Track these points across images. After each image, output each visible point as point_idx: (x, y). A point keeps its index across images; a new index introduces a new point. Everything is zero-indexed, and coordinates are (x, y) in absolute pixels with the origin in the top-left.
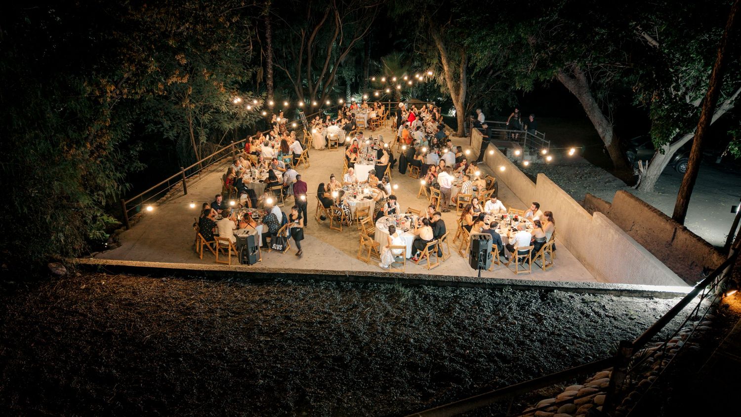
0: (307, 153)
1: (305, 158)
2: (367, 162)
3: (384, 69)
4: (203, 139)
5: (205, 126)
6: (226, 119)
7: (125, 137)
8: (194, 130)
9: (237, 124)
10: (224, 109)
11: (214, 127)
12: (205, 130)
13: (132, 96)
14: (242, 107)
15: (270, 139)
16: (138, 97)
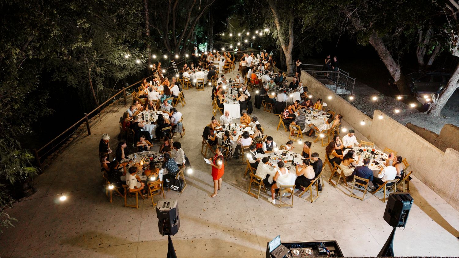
0: (183, 94)
1: (182, 98)
2: (233, 101)
3: (228, 26)
4: (101, 87)
5: (101, 76)
6: (118, 70)
7: (35, 87)
8: (93, 79)
9: (127, 73)
10: (116, 62)
11: (109, 76)
12: (101, 79)
13: (37, 56)
14: (131, 60)
15: (153, 84)
16: (42, 57)
